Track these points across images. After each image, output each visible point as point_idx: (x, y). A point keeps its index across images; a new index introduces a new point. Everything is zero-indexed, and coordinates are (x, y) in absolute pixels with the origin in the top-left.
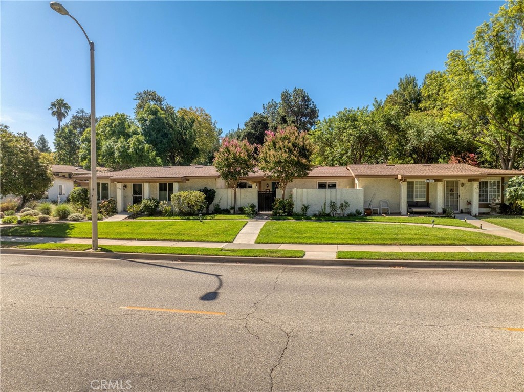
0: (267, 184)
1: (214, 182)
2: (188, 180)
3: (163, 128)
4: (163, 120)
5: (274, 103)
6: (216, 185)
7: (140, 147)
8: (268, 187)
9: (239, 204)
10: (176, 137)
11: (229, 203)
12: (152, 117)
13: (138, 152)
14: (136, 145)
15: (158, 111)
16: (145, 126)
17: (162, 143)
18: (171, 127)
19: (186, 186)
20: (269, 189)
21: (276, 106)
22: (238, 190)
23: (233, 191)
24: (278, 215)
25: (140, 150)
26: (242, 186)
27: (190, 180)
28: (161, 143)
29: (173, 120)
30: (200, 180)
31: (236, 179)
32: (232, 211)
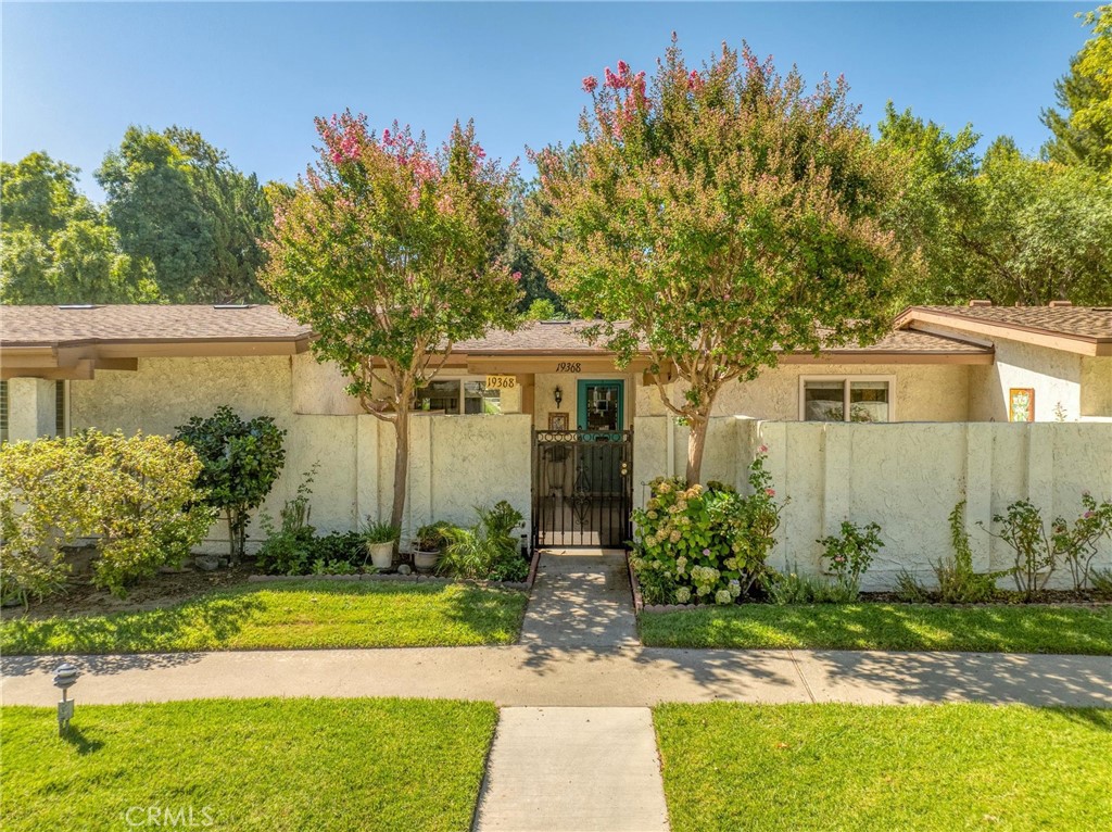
0: (557, 390)
1: (284, 374)
2: (131, 364)
3: (182, 209)
4: (185, 182)
5: (518, 183)
6: (291, 397)
7: (87, 259)
8: (559, 400)
9: (422, 508)
10: (229, 237)
11: (368, 506)
12: (142, 167)
13: (79, 275)
14: (72, 253)
15: (168, 153)
16: (119, 197)
17: (178, 254)
18: (212, 206)
19: (117, 401)
20: (563, 409)
21: (523, 191)
22: (419, 424)
23: (389, 429)
24: (683, 593)
25: (87, 271)
26: (442, 399)
27: (144, 363)
28: (173, 254)
29: (224, 188)
30: (200, 365)
31: (406, 361)
32: (381, 554)
